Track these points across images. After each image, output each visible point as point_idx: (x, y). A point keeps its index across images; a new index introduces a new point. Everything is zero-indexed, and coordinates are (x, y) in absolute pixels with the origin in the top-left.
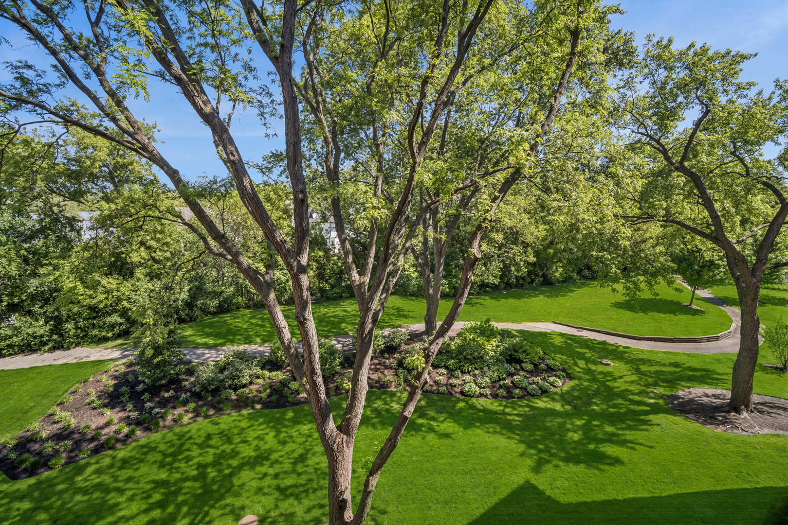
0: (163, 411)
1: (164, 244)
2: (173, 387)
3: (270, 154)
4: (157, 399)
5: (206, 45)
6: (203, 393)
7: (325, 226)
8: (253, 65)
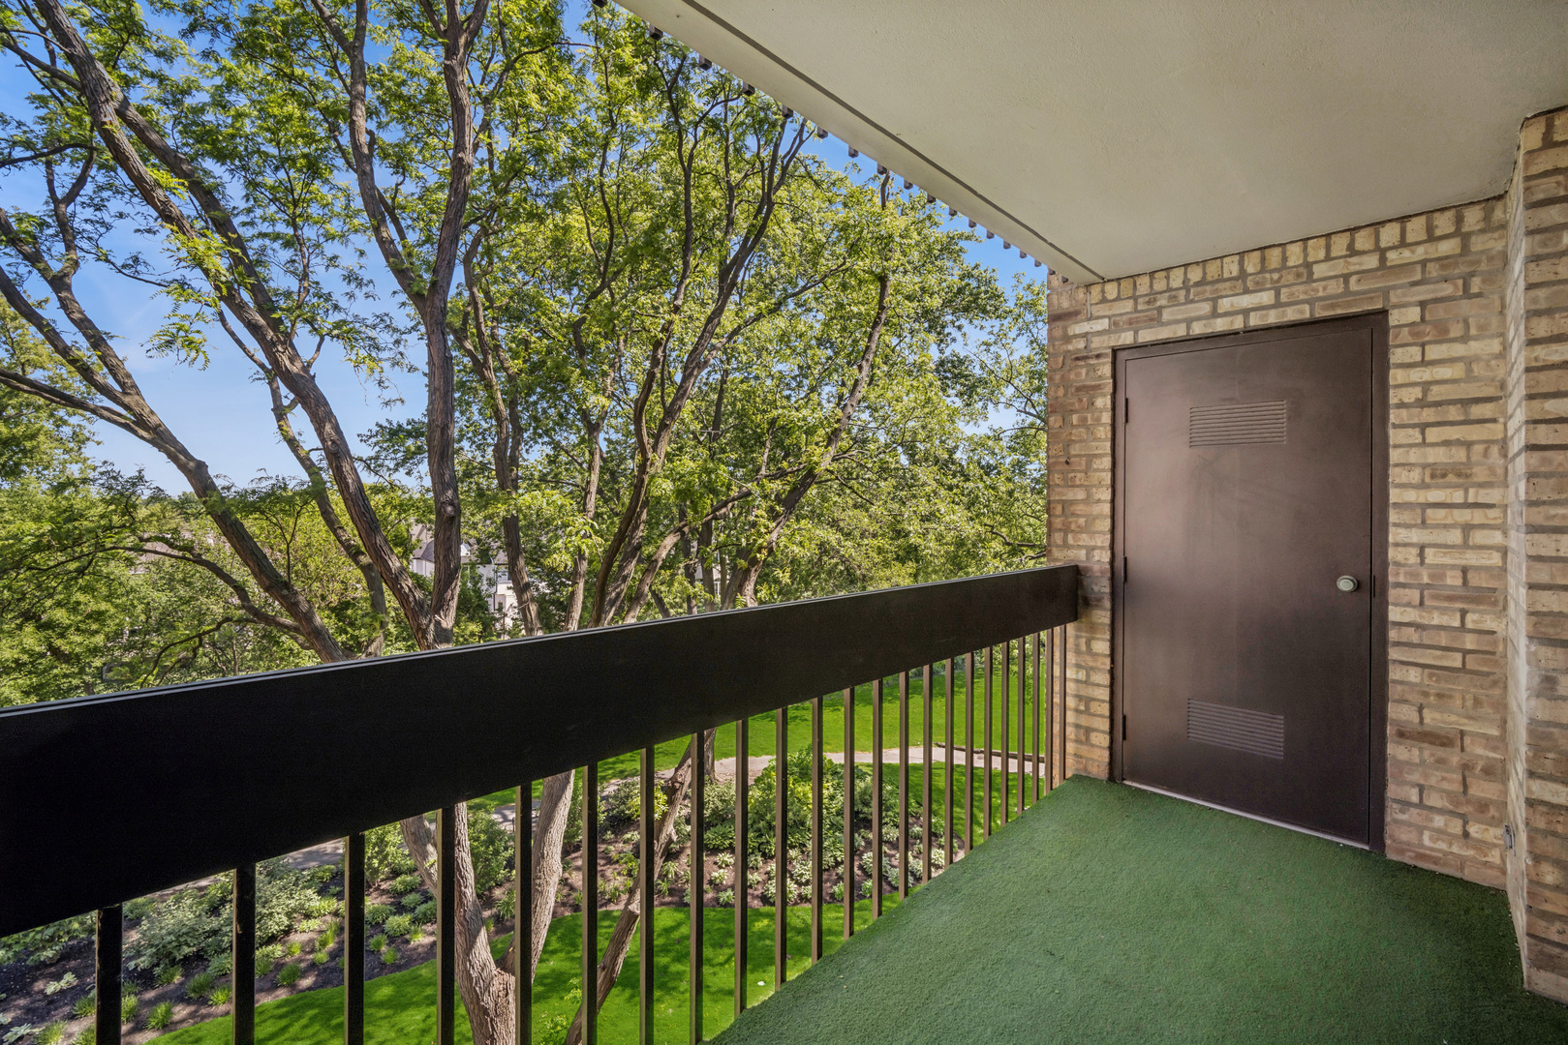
0: (36, 1031)
1: (89, 616)
2: (73, 963)
3: (375, 429)
4: (22, 1002)
5: (276, 237)
6: (157, 971)
7: (486, 572)
8: (365, 275)
